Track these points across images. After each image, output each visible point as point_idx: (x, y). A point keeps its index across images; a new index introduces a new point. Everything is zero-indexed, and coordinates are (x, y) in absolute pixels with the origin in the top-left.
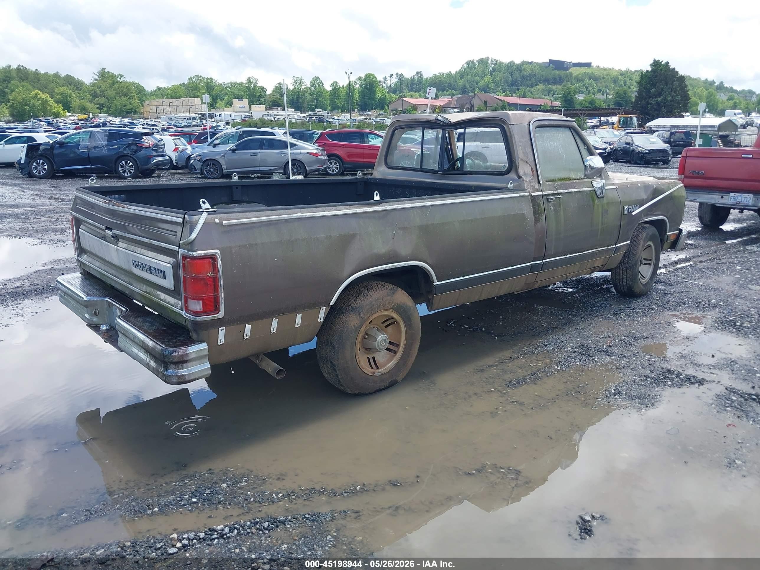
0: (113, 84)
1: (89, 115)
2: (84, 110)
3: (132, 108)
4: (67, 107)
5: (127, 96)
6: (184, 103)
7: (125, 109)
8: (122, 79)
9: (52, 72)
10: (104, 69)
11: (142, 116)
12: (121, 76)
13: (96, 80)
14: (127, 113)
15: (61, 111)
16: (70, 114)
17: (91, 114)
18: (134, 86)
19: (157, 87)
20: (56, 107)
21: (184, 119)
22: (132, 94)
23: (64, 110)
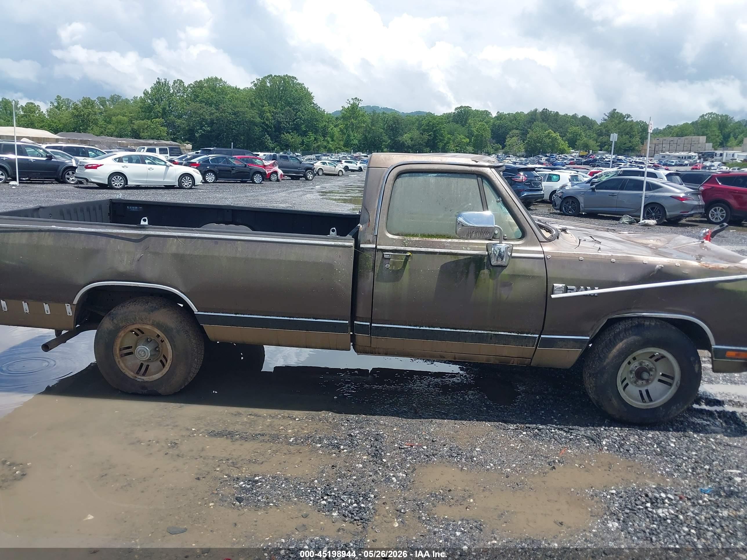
0: (619, 123)
1: (589, 152)
2: (586, 147)
3: (631, 146)
4: (573, 144)
5: (628, 135)
6: (686, 141)
7: (623, 147)
8: (629, 119)
9: (571, 114)
10: (615, 110)
11: (639, 154)
12: (629, 116)
13: (605, 120)
14: (625, 150)
15: (566, 148)
16: (573, 151)
17: (591, 151)
18: (640, 125)
19: (667, 125)
20: (562, 145)
21: (679, 157)
22: (634, 133)
23: (569, 147)
